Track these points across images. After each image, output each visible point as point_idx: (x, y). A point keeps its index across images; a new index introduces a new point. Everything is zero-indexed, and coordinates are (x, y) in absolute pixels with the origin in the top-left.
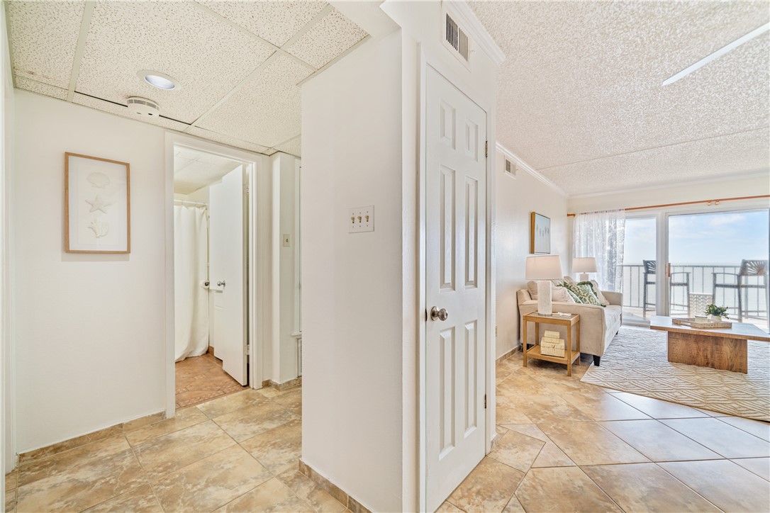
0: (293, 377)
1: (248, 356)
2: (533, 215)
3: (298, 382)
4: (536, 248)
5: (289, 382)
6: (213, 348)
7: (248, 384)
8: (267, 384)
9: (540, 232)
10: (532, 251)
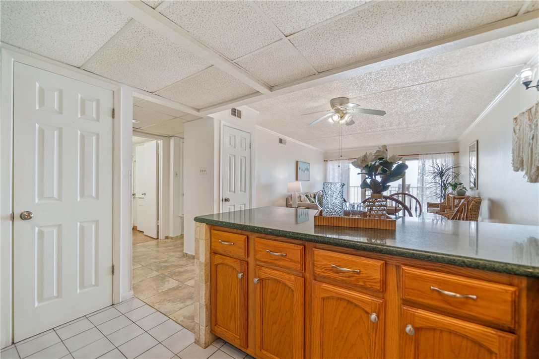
0: (179, 234)
1: (158, 226)
2: (297, 162)
3: (182, 236)
4: (298, 179)
5: (177, 236)
6: (136, 227)
7: (158, 238)
8: (167, 238)
9: (302, 170)
10: (297, 179)
